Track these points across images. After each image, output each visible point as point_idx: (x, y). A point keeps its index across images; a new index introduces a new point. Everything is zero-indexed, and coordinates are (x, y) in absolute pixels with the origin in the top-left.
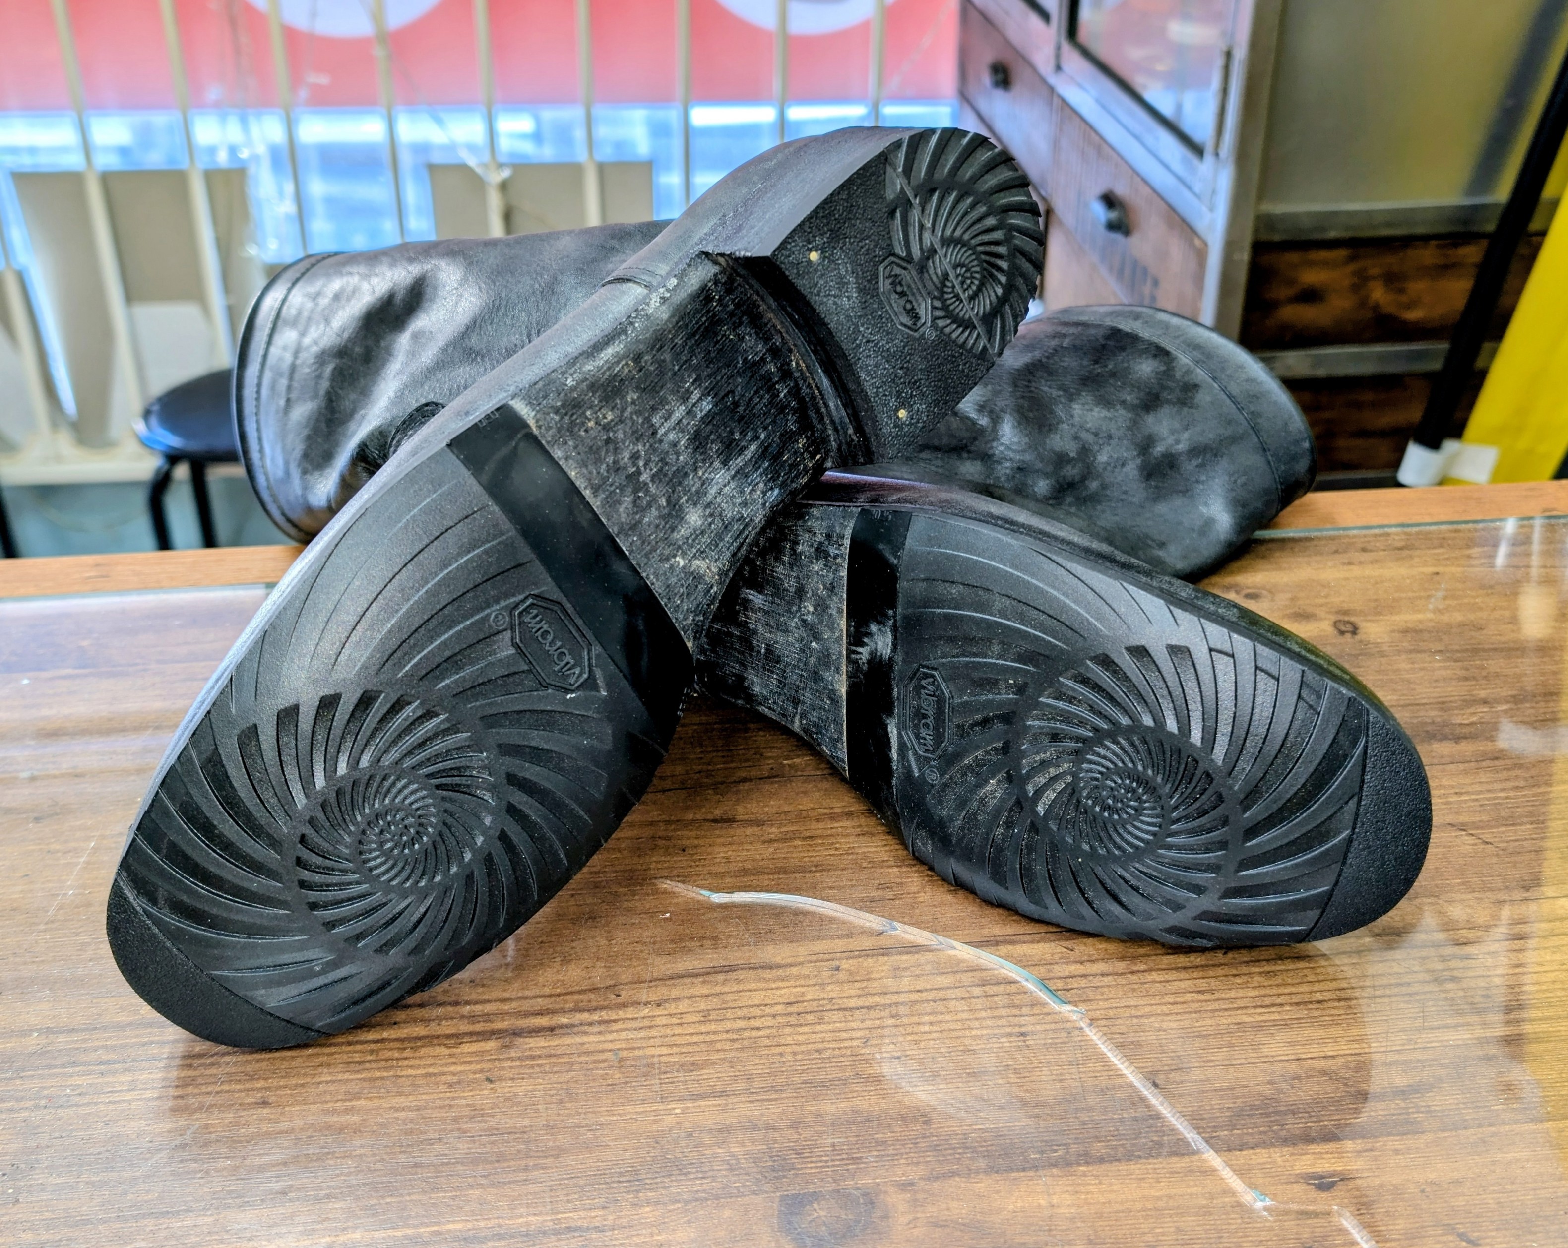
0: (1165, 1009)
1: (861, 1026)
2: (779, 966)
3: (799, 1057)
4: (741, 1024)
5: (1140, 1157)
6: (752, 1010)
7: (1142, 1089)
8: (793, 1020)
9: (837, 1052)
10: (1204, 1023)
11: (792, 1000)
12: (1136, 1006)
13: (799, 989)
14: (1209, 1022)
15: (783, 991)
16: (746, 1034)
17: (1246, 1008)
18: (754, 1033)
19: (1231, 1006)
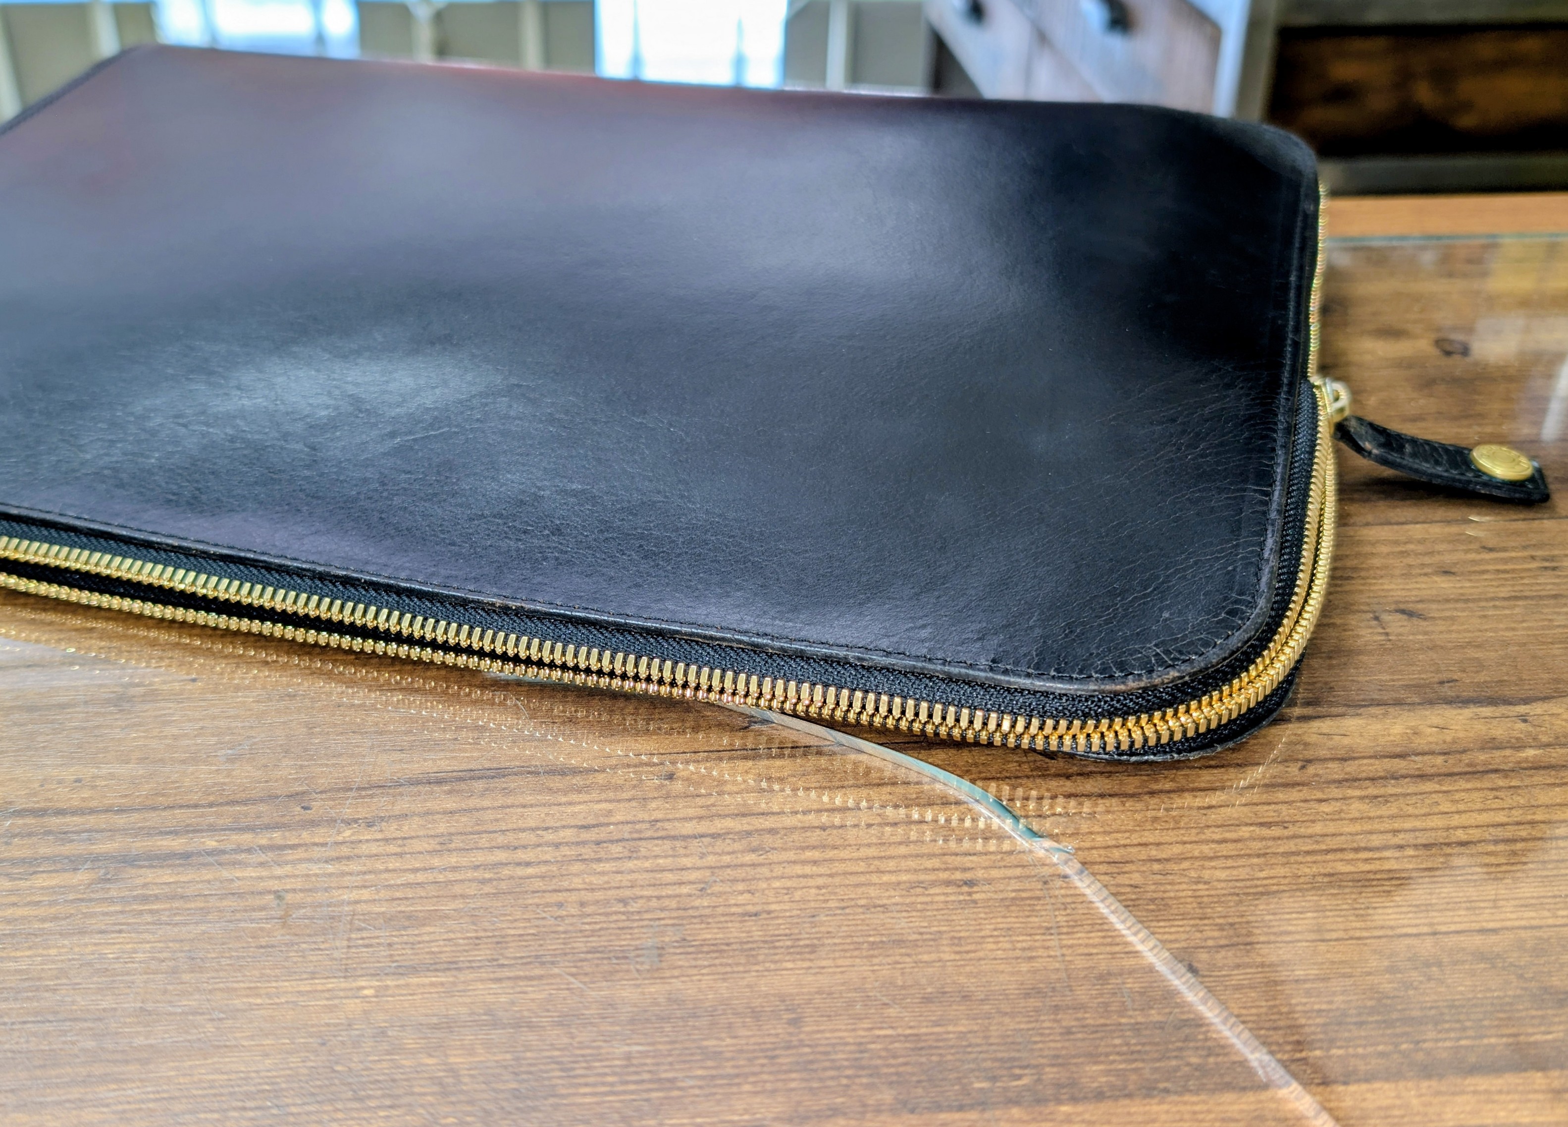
0: (1206, 849)
1: (700, 863)
2: (576, 771)
3: (589, 910)
4: (501, 856)
5: (1166, 1091)
6: (521, 835)
7: (1171, 977)
8: (587, 852)
9: (654, 903)
10: (1272, 873)
11: (591, 821)
12: (1158, 844)
13: (604, 806)
14: (1281, 871)
15: (577, 809)
16: (506, 872)
17: (1342, 850)
18: (520, 872)
19: (1316, 847)
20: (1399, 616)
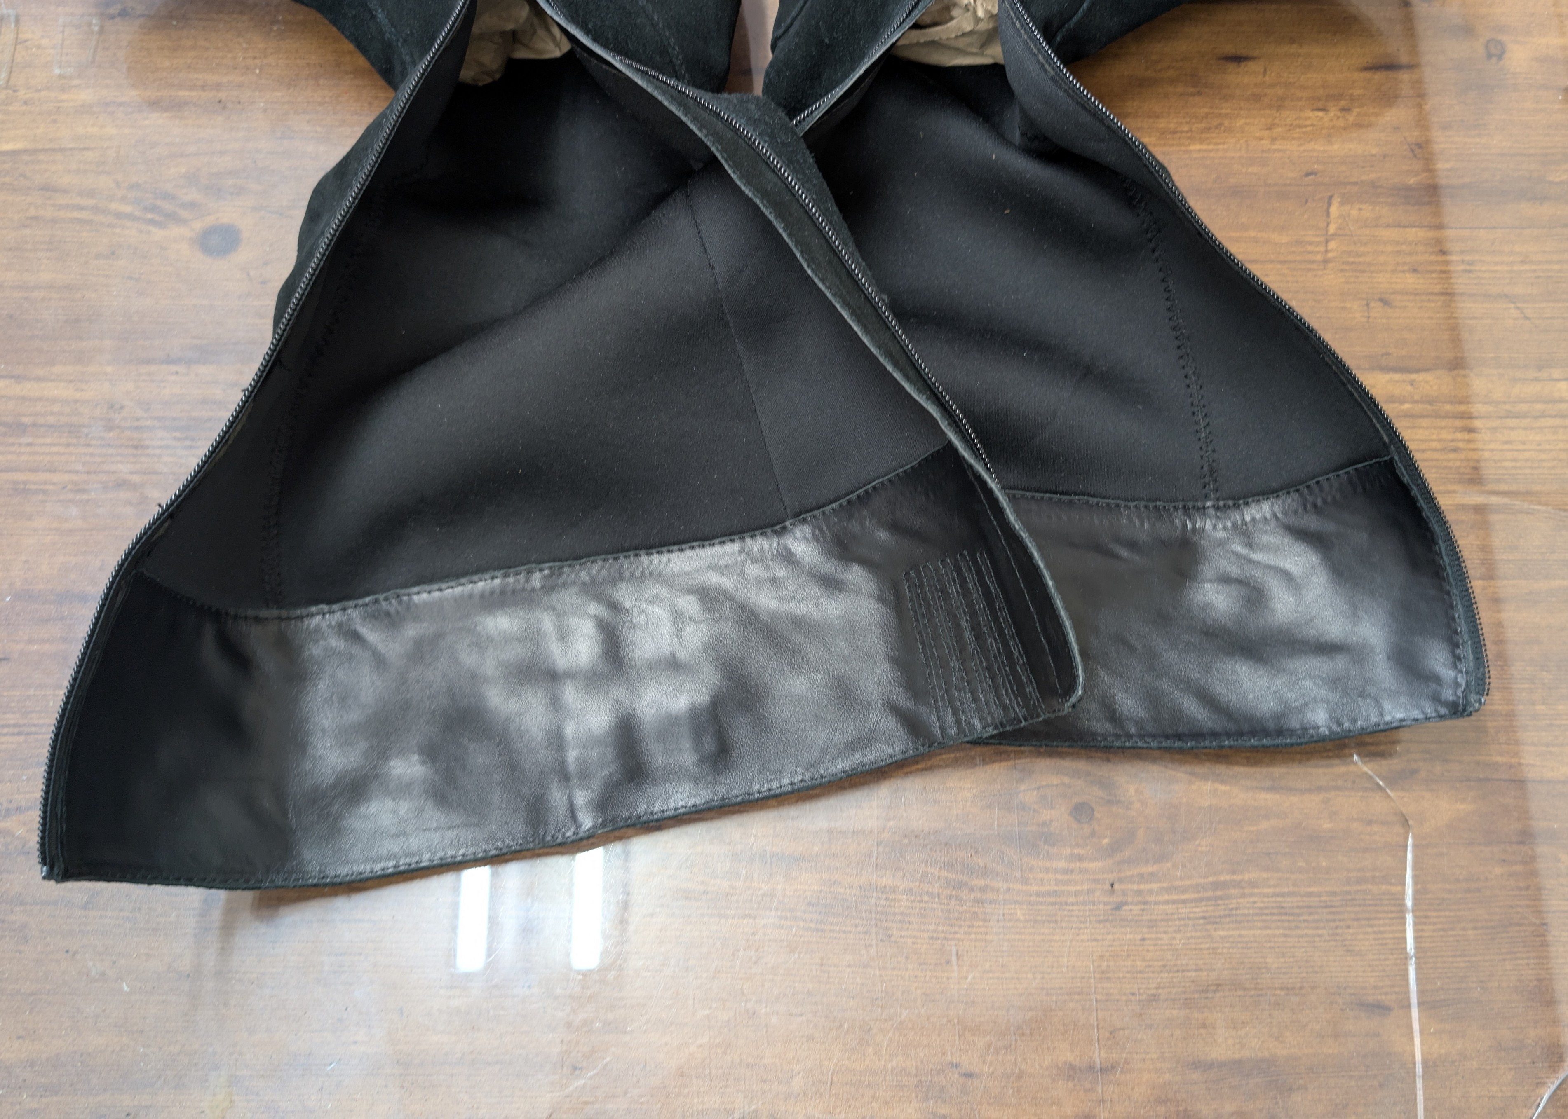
20: (1379, 304)
